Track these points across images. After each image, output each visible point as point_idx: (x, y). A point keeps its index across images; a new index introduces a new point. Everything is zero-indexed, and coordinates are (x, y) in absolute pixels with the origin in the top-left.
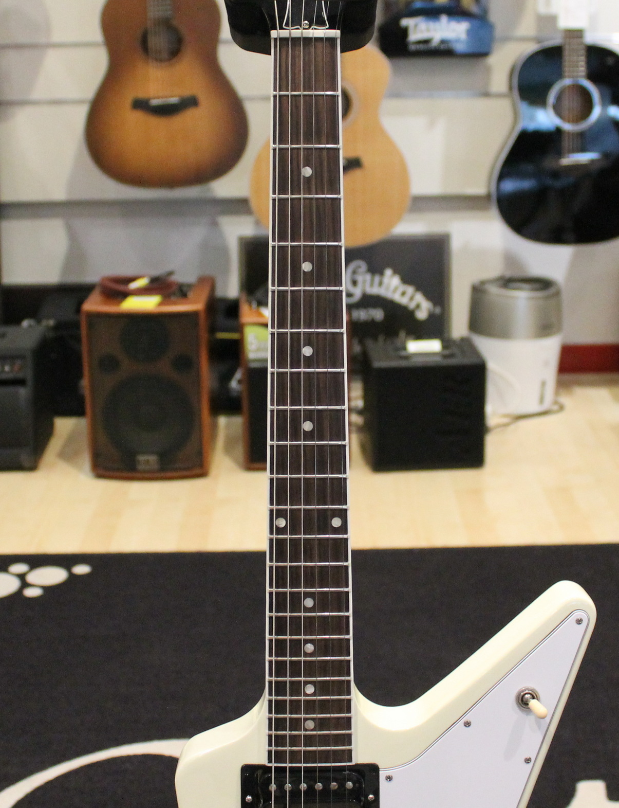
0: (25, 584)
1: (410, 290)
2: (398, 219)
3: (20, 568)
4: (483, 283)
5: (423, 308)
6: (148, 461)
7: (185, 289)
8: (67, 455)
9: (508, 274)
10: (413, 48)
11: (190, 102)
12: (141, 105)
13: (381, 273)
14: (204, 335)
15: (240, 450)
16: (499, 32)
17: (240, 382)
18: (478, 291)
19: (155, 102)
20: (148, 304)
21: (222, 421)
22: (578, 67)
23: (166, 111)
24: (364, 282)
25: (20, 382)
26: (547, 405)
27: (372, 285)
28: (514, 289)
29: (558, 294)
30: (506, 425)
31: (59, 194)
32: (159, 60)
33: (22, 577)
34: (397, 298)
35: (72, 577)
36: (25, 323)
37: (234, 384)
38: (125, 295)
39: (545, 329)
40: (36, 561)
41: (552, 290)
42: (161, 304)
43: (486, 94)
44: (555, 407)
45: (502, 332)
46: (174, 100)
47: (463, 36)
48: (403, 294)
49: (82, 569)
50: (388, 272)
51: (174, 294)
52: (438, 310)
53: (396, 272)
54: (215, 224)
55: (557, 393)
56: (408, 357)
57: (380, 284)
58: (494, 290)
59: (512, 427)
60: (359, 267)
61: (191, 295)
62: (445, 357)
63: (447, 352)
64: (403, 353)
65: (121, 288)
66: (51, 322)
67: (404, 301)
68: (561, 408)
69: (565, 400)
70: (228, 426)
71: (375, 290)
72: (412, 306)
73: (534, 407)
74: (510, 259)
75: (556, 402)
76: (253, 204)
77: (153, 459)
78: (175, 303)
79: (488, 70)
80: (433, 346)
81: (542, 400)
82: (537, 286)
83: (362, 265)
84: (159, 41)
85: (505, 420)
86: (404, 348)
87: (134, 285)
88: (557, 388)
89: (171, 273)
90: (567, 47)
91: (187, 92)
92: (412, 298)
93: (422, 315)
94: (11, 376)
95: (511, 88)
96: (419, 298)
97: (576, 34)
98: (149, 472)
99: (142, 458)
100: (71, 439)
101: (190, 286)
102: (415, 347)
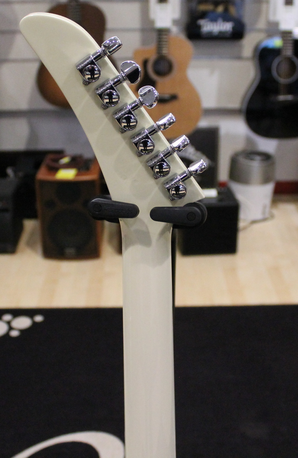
0: (11, 328)
3: (7, 317)
6: (70, 253)
8: (30, 244)
25: (6, 210)
26: (266, 215)
29: (273, 163)
31: (23, 105)
33: (9, 323)
38: (58, 169)
39: (266, 180)
41: (270, 162)
42: (77, 175)
44: (270, 216)
49: (39, 319)
62: (219, 200)
63: (220, 197)
65: (56, 165)
69: (275, 212)
73: (260, 217)
75: (270, 213)
77: (73, 251)
81: (264, 213)
82: (263, 158)
87: (63, 162)
99: (67, 251)
100: (32, 234)
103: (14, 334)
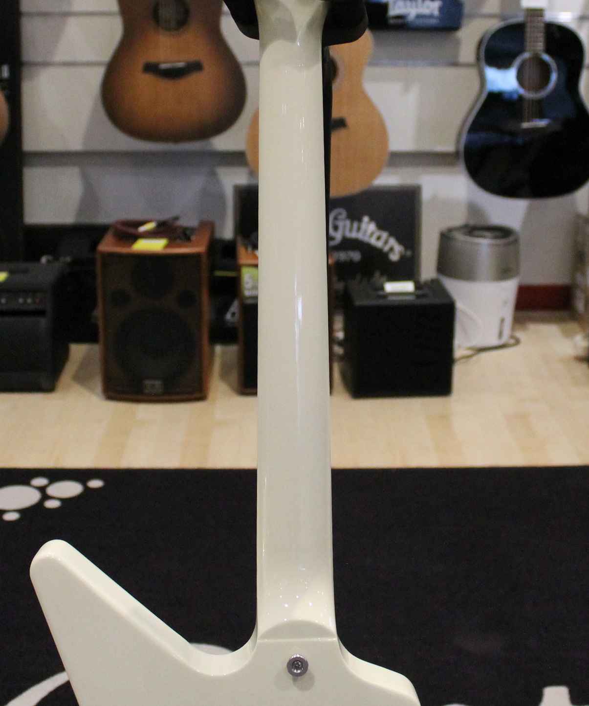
0: (45, 497)
1: (385, 235)
2: (377, 173)
3: (40, 481)
4: (450, 230)
5: (396, 251)
6: (153, 385)
7: (188, 232)
8: (81, 378)
9: (472, 222)
10: (392, 22)
11: (194, 67)
12: (151, 68)
13: (360, 220)
14: (205, 274)
15: (234, 376)
16: (467, 10)
17: (233, 314)
18: (446, 238)
19: (163, 66)
20: (156, 245)
21: (218, 349)
22: (537, 42)
23: (174, 74)
24: (345, 227)
25: (41, 313)
26: (505, 339)
27: (351, 230)
28: (478, 236)
29: (516, 241)
30: (468, 357)
31: (76, 144)
32: (168, 29)
33: (42, 489)
34: (373, 241)
35: (87, 490)
36: (44, 260)
37: (228, 316)
38: (136, 237)
39: (504, 272)
40: (56, 475)
41: (511, 239)
42: (167, 246)
43: (455, 64)
44: (512, 341)
45: (467, 275)
46: (181, 65)
47: (436, 13)
48: (379, 238)
49: (96, 484)
50: (366, 219)
51: (179, 237)
52: (409, 253)
53: (372, 219)
54: (213, 174)
55: (513, 329)
56: (386, 296)
57: (359, 229)
58: (460, 237)
59: (475, 358)
60: (340, 214)
61: (193, 238)
62: (418, 297)
63: (420, 292)
64: (381, 293)
65: (131, 230)
66: (68, 259)
67: (379, 244)
68: (517, 342)
69: (519, 334)
70: (223, 354)
71: (354, 235)
72: (386, 249)
73: (494, 341)
74: (473, 209)
75: (512, 337)
76: (249, 157)
77: (158, 383)
78: (179, 246)
79: (458, 43)
80: (408, 286)
81: (500, 334)
82: (498, 234)
83: (343, 213)
84: (168, 12)
85: (469, 353)
86: (382, 288)
87: (142, 229)
88: (513, 325)
89: (176, 218)
90: (529, 25)
91: (192, 58)
92: (386, 242)
93: (394, 257)
94: (32, 307)
95: (478, 59)
96: (392, 242)
97: (537, 13)
98: (155, 395)
99: (148, 382)
100: (84, 364)
101: (193, 230)
102: (390, 287)
103: (51, 504)
